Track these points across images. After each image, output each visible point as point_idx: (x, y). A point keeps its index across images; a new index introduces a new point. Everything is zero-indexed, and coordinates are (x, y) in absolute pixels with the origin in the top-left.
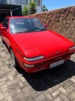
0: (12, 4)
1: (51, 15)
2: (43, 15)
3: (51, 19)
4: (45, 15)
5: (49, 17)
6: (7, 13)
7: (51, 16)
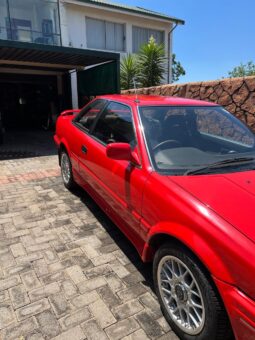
0: (76, 45)
1: (246, 93)
2: (211, 90)
3: (244, 107)
4: (219, 91)
5: (238, 98)
6: (59, 75)
7: (248, 97)
